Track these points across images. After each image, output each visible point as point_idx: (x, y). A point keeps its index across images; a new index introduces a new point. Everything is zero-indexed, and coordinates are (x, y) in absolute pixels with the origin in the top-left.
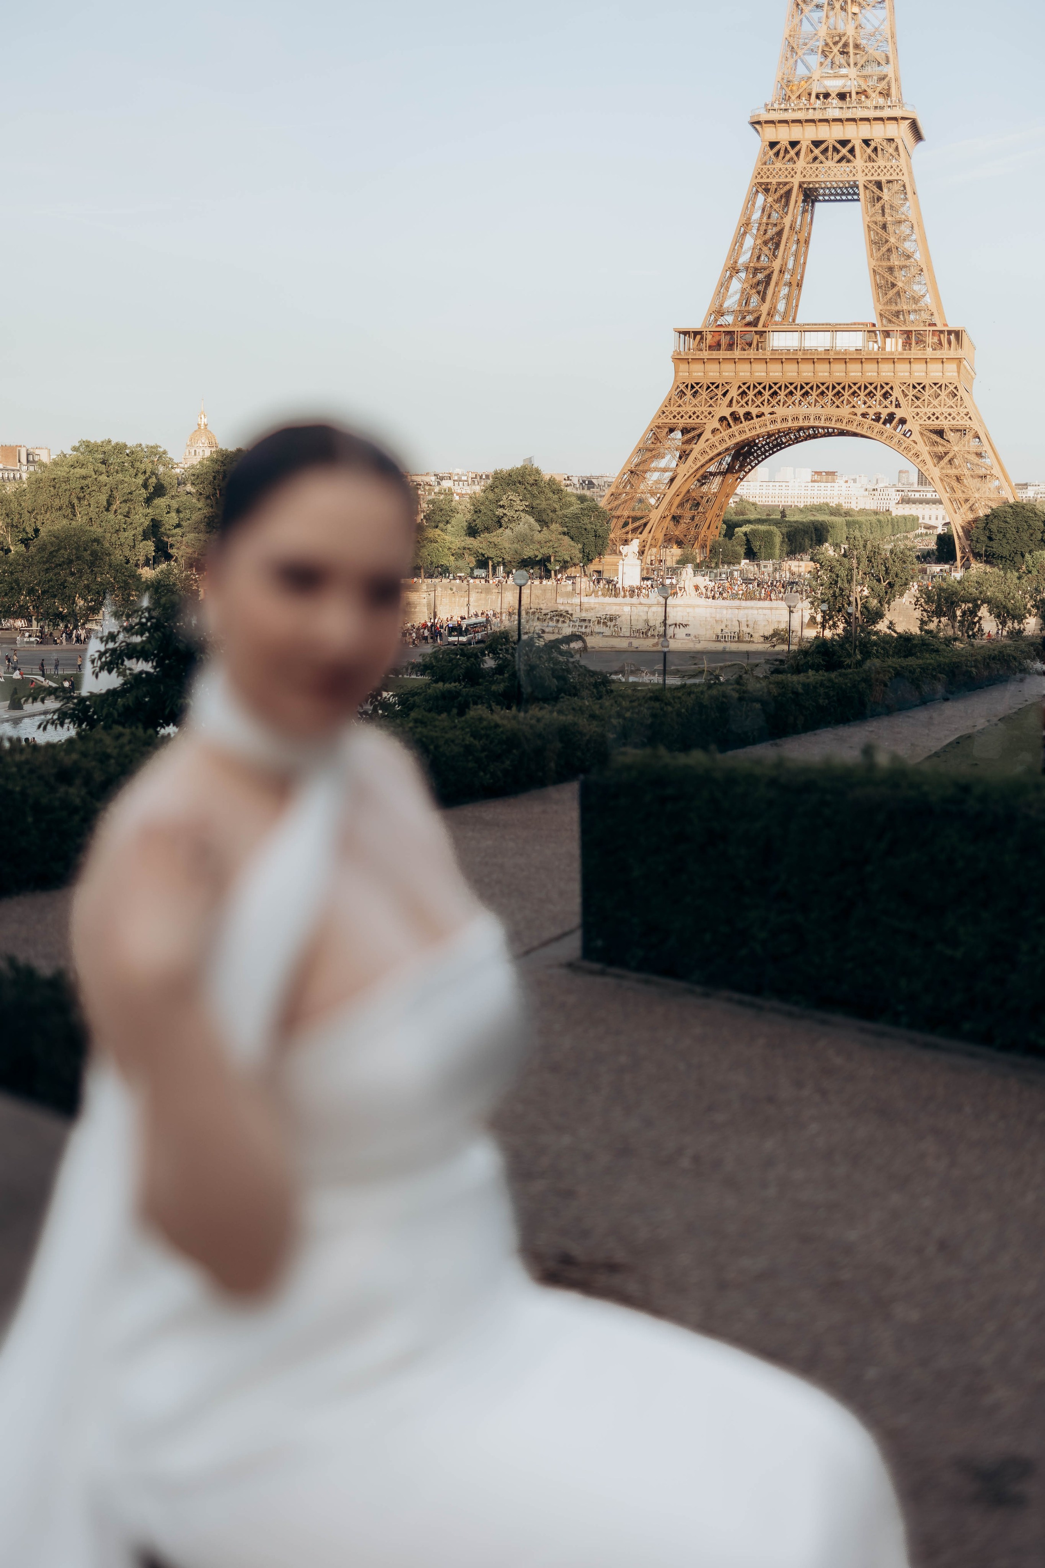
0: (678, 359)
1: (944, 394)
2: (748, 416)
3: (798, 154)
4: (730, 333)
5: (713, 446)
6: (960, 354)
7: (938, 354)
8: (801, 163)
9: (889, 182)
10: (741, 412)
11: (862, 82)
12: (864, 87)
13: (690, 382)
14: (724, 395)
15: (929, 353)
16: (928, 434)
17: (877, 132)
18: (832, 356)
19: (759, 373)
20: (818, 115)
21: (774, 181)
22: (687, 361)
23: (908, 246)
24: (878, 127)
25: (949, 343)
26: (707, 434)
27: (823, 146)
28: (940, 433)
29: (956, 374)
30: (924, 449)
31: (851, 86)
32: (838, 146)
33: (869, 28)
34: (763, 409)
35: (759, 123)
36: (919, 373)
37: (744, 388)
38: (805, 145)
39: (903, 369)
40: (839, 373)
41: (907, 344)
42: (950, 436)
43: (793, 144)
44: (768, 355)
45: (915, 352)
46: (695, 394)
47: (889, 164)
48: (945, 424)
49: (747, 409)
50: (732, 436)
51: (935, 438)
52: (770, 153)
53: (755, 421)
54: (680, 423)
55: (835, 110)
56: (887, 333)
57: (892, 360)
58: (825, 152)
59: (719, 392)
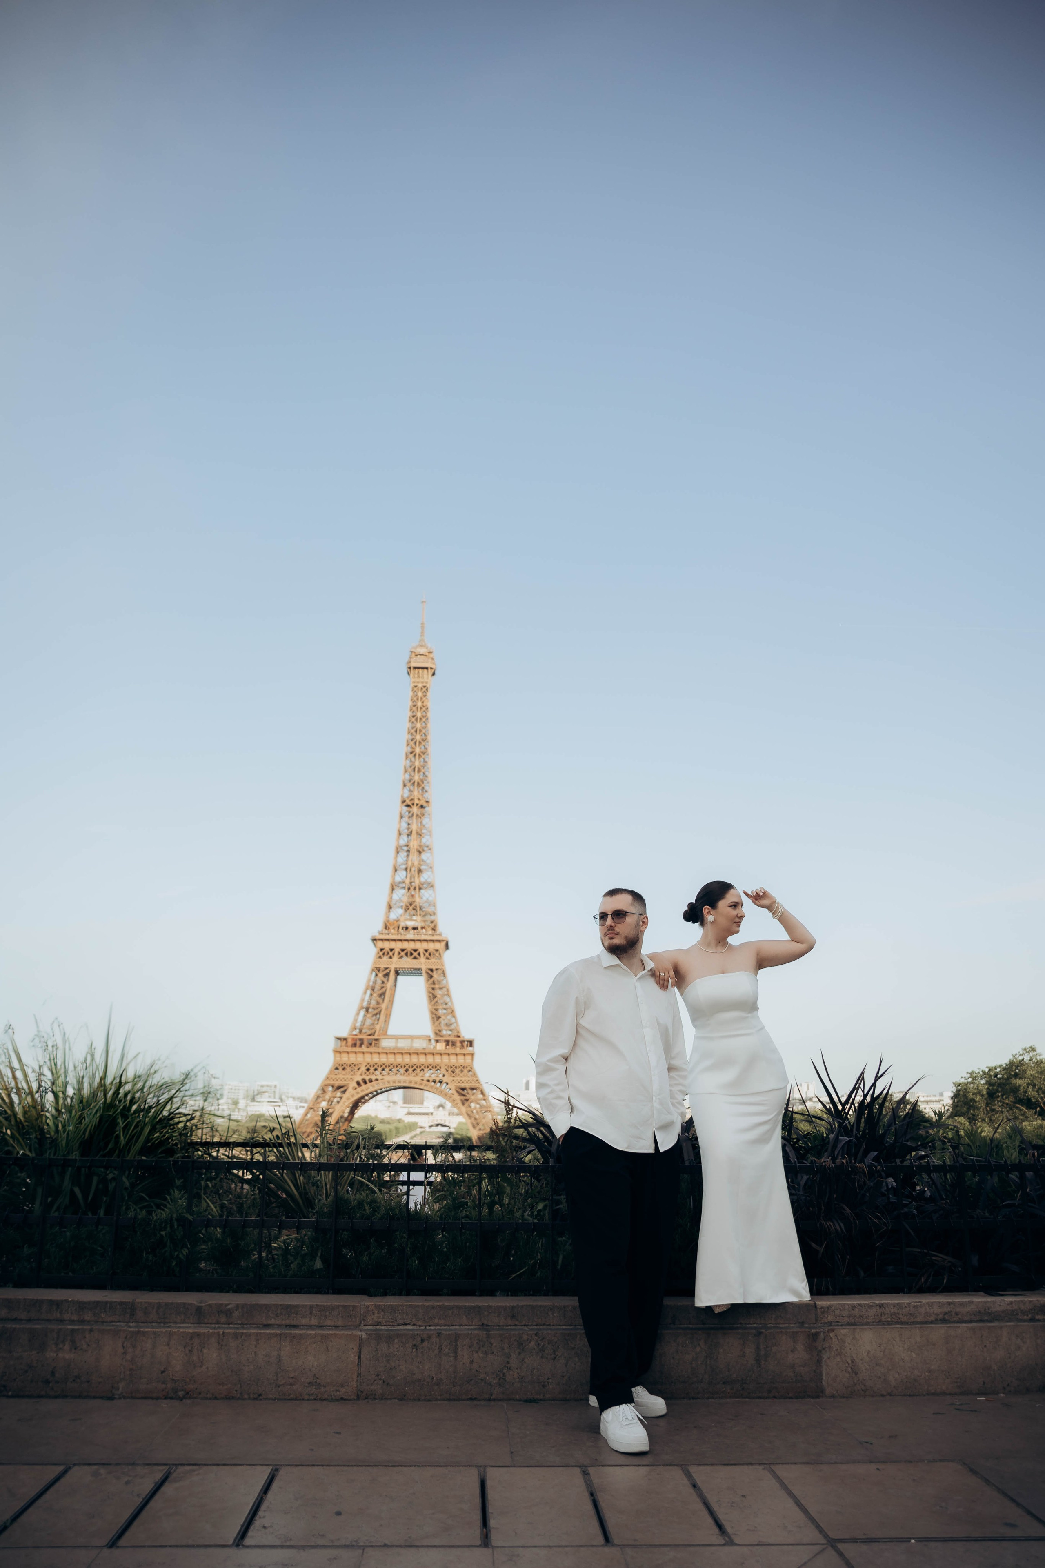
0: (337, 1052)
1: (465, 1071)
2: (371, 1081)
3: (393, 954)
4: (361, 1040)
5: (353, 1096)
6: (471, 1051)
7: (463, 1051)
8: (395, 958)
9: (437, 969)
10: (367, 1078)
11: (422, 923)
12: (424, 926)
13: (341, 1063)
14: (359, 1069)
15: (458, 1050)
16: (458, 1090)
17: (431, 946)
18: (411, 1051)
19: (376, 1059)
20: (402, 937)
21: (381, 967)
22: (340, 1052)
23: (444, 998)
24: (431, 944)
25: (466, 1046)
26: (350, 1091)
27: (405, 952)
28: (464, 1089)
29: (471, 1061)
30: (458, 1098)
31: (419, 924)
32: (413, 952)
33: (425, 899)
34: (377, 1077)
35: (375, 940)
36: (453, 1059)
37: (368, 1066)
38: (396, 951)
39: (445, 1059)
41: (447, 1045)
42: (468, 1091)
43: (391, 950)
44: (380, 1050)
45: (450, 1049)
46: (344, 1069)
47: (436, 961)
48: (466, 1085)
49: (370, 1077)
50: (362, 1091)
51: (461, 1091)
52: (381, 953)
53: (374, 1083)
54: (337, 1084)
55: (410, 935)
56: (437, 1041)
57: (441, 1054)
58: (406, 954)
59: (356, 1068)
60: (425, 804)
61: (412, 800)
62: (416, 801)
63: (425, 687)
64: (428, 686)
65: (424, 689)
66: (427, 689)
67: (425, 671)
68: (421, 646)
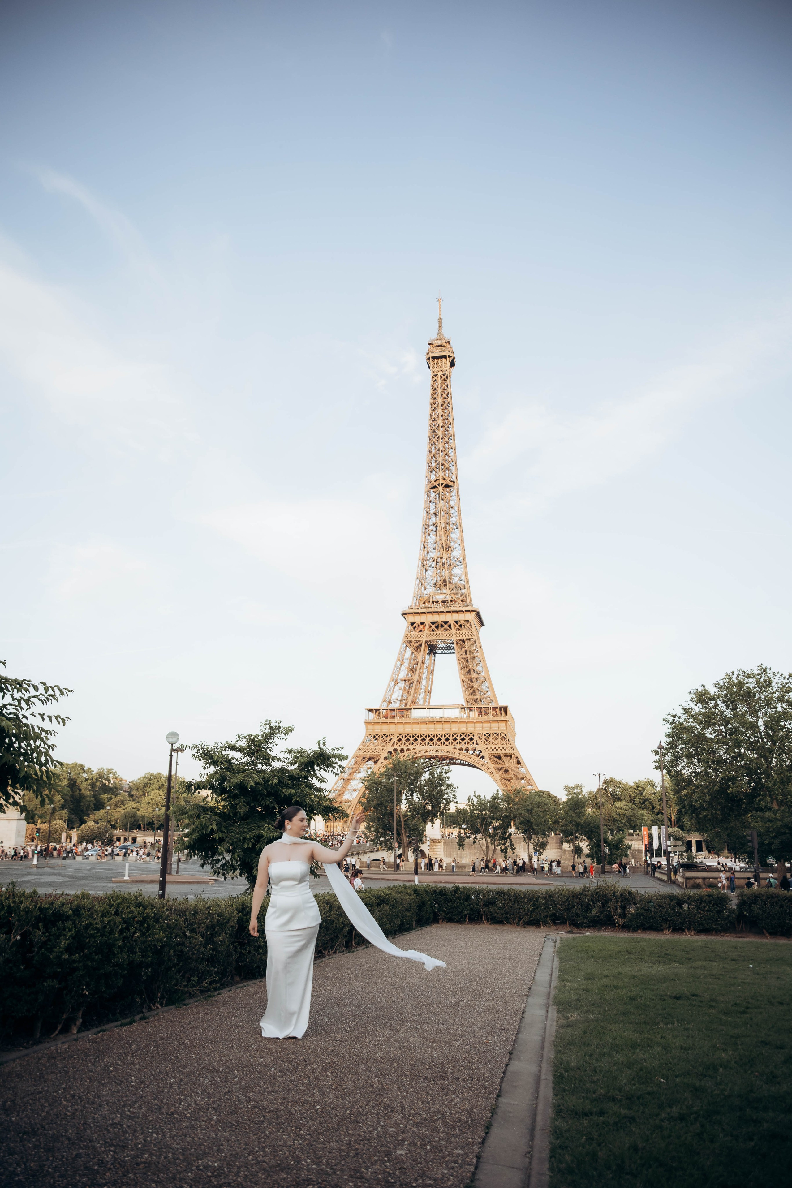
0: (368, 723)
1: (499, 738)
2: (402, 751)
3: (424, 628)
4: (393, 710)
5: (385, 766)
6: (506, 718)
7: (496, 718)
8: (426, 632)
9: (468, 640)
10: (399, 749)
11: (453, 596)
12: (454, 598)
13: (374, 734)
14: (390, 740)
15: (491, 718)
16: (493, 758)
17: (461, 617)
18: (443, 720)
19: (409, 730)
20: (433, 610)
21: (413, 640)
22: (372, 724)
23: (479, 669)
24: (461, 615)
25: (501, 714)
26: (381, 760)
27: (436, 624)
28: (499, 757)
29: (505, 728)
30: (491, 766)
31: (448, 598)
32: (443, 624)
33: (456, 575)
34: (409, 747)
35: (405, 614)
36: (486, 728)
37: (400, 737)
38: (428, 624)
39: (478, 726)
40: (447, 729)
41: (480, 713)
42: (503, 758)
43: (422, 623)
44: (412, 721)
45: (484, 718)
46: (376, 740)
47: (467, 632)
48: (501, 753)
49: (401, 747)
51: (498, 761)
52: (411, 628)
53: (406, 753)
54: (368, 755)
55: (440, 608)
56: (470, 709)
57: (473, 722)
58: (437, 627)
59: (388, 739)
60: (451, 484)
61: (437, 480)
62: (441, 481)
63: (444, 375)
64: (448, 373)
65: (444, 377)
66: (447, 377)
67: (444, 360)
68: (440, 339)
